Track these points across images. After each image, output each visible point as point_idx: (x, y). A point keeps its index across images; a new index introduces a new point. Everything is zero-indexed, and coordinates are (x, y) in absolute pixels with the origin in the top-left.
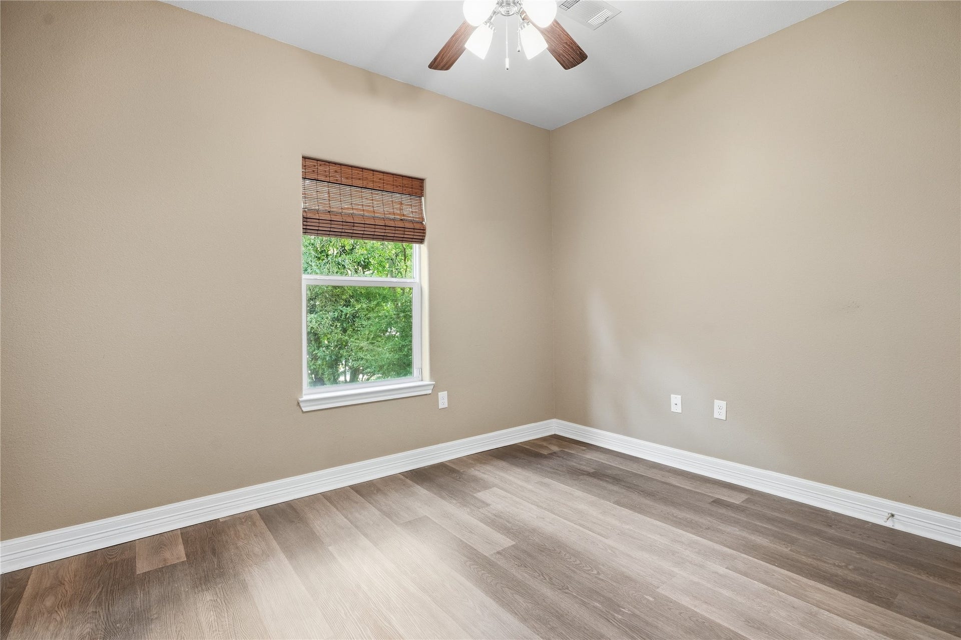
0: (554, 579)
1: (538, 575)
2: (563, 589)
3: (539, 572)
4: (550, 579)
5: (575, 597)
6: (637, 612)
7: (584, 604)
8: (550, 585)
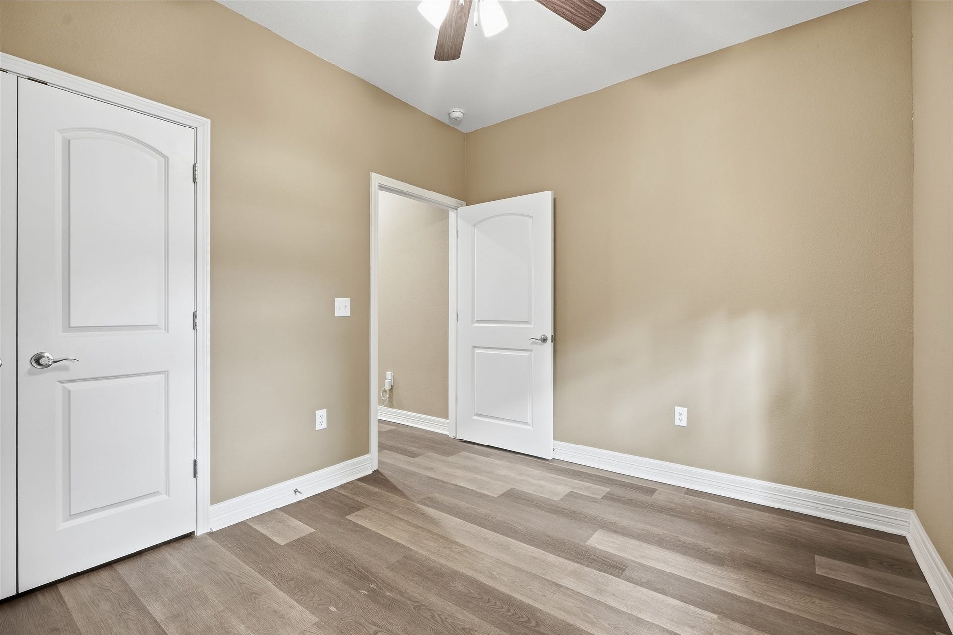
0: (429, 617)
1: (447, 620)
2: (419, 606)
3: (447, 624)
4: (433, 616)
5: (409, 599)
6: (353, 592)
7: (401, 593)
8: (434, 609)
